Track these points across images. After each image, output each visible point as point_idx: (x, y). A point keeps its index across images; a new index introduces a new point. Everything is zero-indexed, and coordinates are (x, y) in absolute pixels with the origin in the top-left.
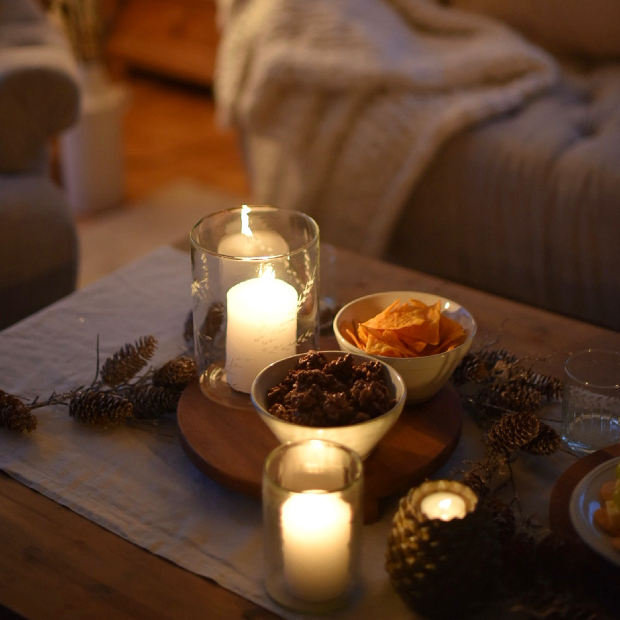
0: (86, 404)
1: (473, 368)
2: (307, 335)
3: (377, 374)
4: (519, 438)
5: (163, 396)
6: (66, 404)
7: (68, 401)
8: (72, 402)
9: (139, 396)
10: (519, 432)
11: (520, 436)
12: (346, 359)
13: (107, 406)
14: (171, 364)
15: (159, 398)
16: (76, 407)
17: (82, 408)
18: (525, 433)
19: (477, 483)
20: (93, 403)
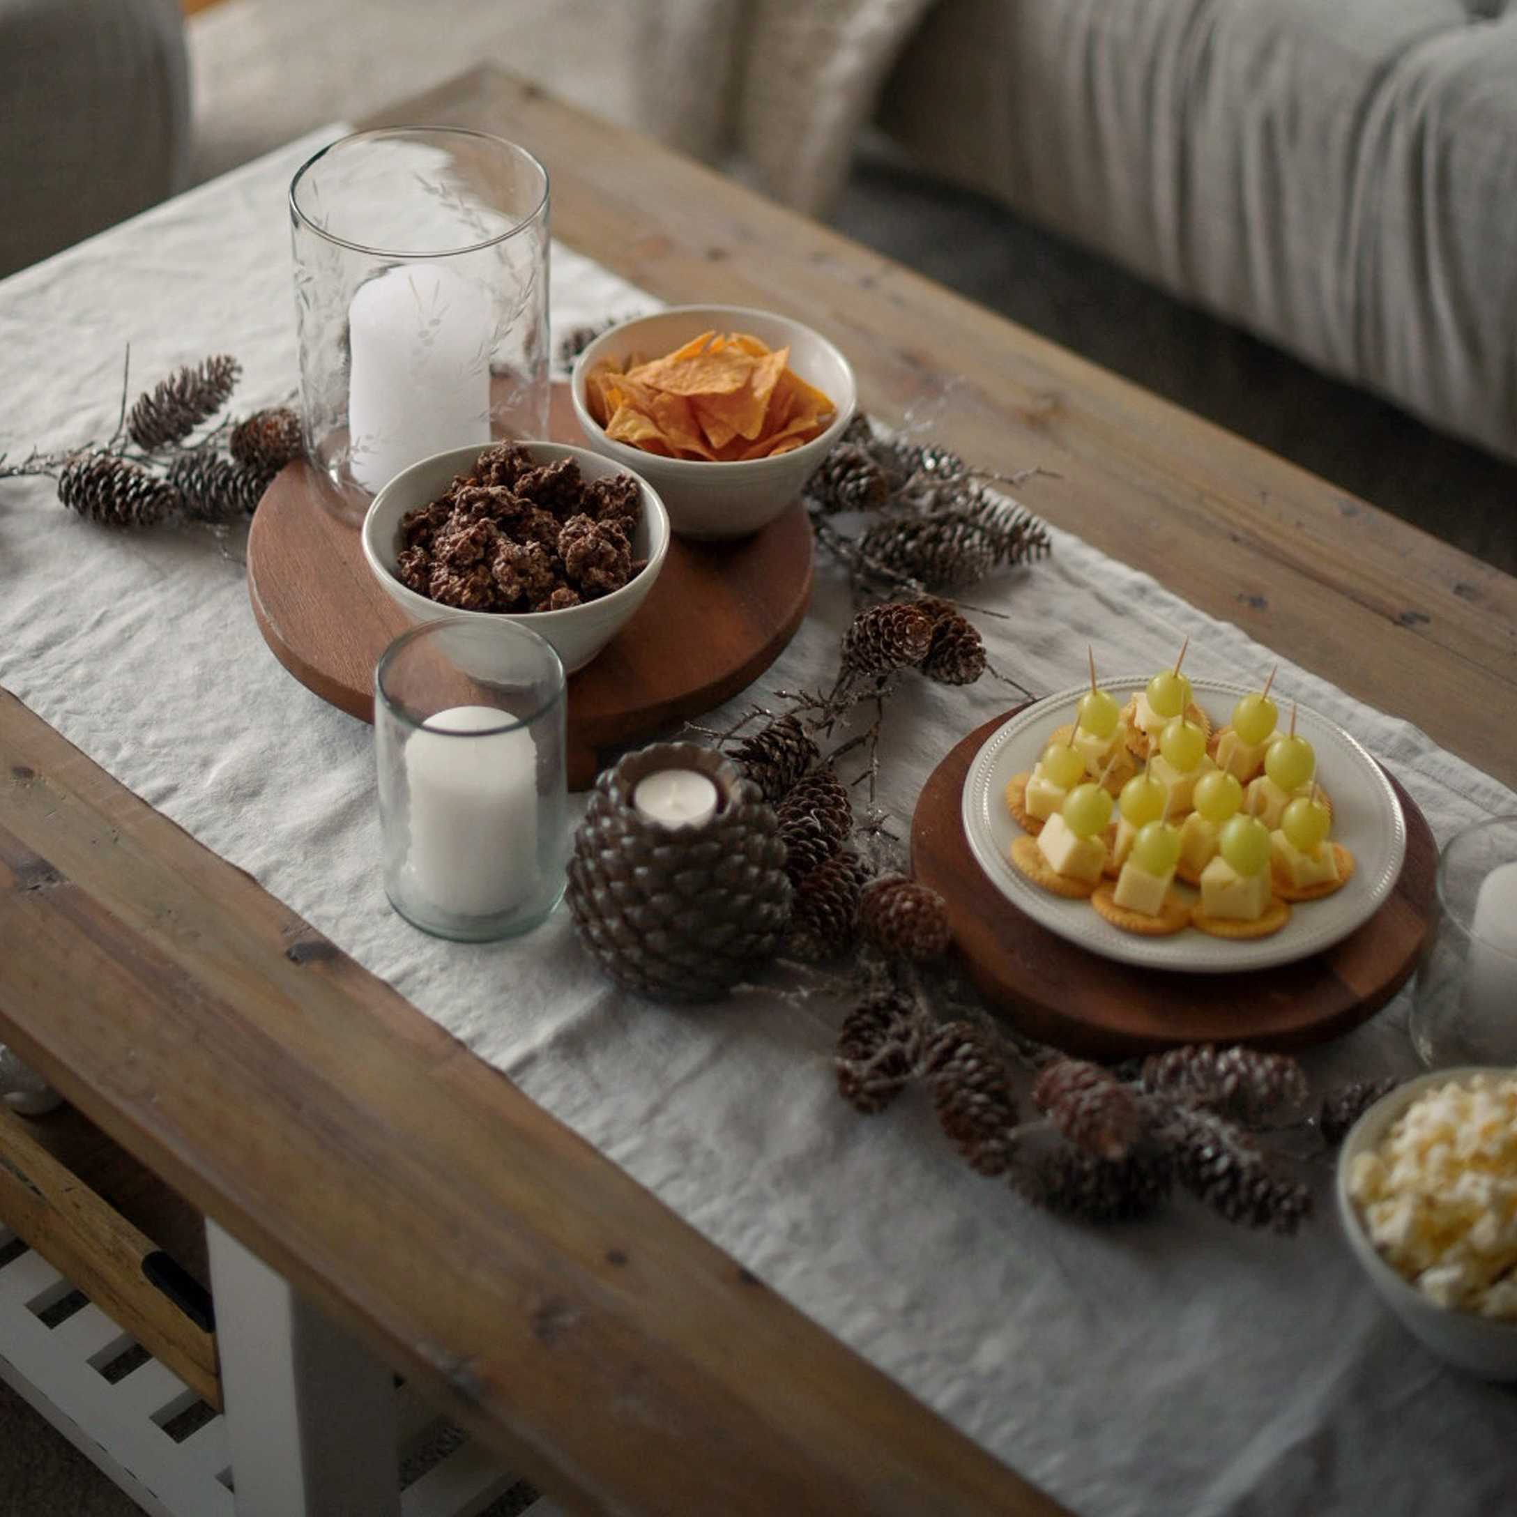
0: (88, 482)
1: (858, 487)
2: (510, 400)
3: (623, 503)
4: (888, 658)
5: (239, 483)
6: (54, 476)
7: (59, 471)
8: (65, 474)
9: (194, 477)
10: (888, 645)
11: (889, 654)
12: (564, 468)
13: (127, 493)
14: (260, 420)
15: (231, 484)
16: (69, 486)
17: (79, 491)
18: (899, 650)
19: (791, 739)
20: (101, 483)
